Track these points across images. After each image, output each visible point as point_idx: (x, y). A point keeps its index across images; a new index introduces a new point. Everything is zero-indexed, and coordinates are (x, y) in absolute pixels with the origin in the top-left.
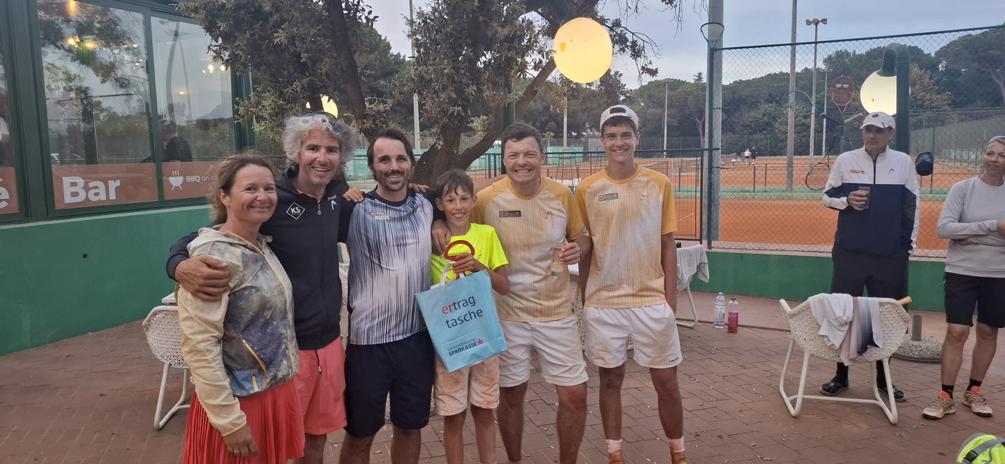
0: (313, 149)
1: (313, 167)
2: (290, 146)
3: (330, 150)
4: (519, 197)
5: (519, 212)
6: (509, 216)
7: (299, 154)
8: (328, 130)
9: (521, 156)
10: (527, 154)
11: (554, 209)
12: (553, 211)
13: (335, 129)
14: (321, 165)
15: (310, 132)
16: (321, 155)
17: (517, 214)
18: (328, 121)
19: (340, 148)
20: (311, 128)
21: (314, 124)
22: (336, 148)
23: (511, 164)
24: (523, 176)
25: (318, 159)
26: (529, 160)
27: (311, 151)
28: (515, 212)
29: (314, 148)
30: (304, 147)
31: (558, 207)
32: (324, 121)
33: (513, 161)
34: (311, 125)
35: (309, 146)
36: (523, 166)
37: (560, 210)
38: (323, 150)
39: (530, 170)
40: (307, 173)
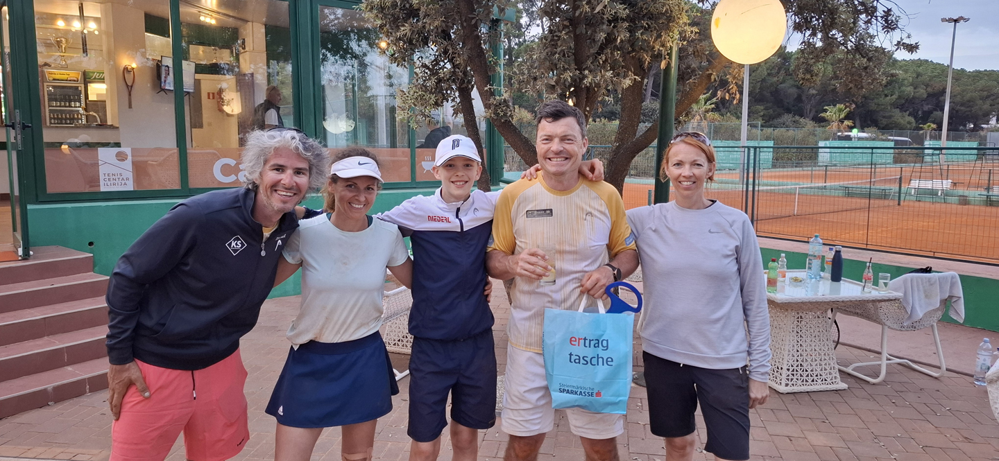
0: (277, 170)
1: (276, 191)
2: (251, 164)
3: (298, 172)
4: (551, 192)
5: (551, 210)
6: (539, 215)
7: (261, 173)
8: (297, 148)
9: (556, 140)
10: (564, 139)
11: (595, 209)
12: (593, 212)
13: (306, 149)
14: (286, 189)
15: (276, 149)
16: (286, 178)
17: (548, 212)
18: (298, 139)
19: (310, 169)
20: (277, 145)
21: (281, 141)
22: (305, 169)
23: (543, 151)
24: (557, 165)
25: (282, 182)
26: (567, 147)
27: (275, 171)
28: (545, 210)
29: (280, 169)
30: (268, 167)
31: (600, 209)
32: (294, 138)
33: (546, 147)
34: (278, 142)
35: (274, 165)
36: (558, 153)
37: (601, 212)
38: (289, 172)
39: (567, 158)
40: (268, 197)
